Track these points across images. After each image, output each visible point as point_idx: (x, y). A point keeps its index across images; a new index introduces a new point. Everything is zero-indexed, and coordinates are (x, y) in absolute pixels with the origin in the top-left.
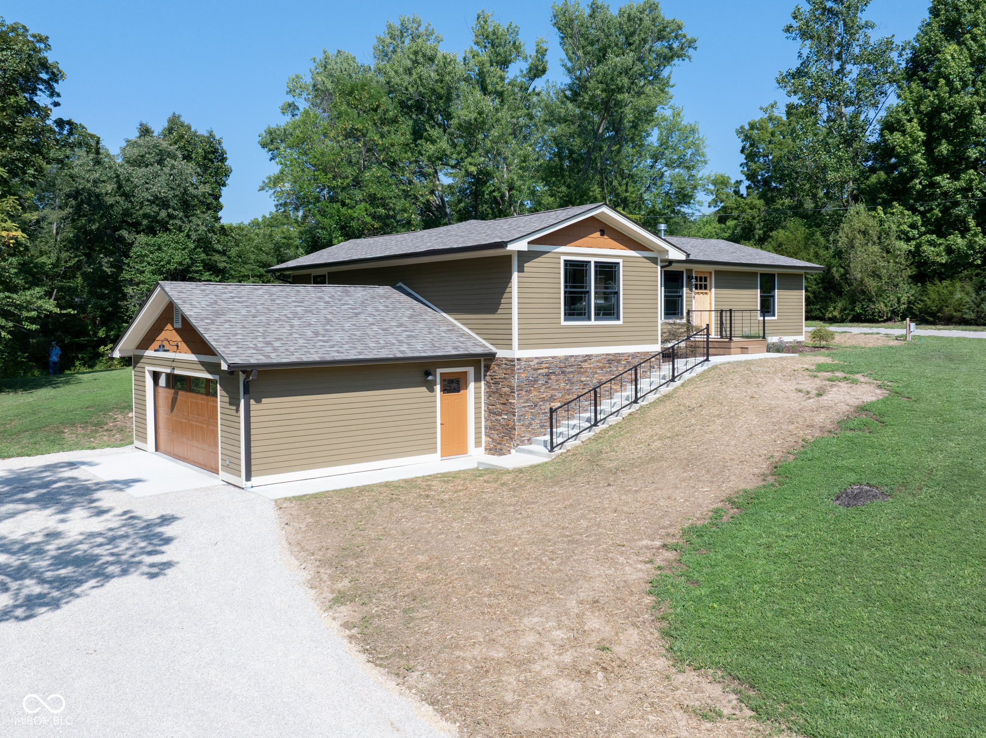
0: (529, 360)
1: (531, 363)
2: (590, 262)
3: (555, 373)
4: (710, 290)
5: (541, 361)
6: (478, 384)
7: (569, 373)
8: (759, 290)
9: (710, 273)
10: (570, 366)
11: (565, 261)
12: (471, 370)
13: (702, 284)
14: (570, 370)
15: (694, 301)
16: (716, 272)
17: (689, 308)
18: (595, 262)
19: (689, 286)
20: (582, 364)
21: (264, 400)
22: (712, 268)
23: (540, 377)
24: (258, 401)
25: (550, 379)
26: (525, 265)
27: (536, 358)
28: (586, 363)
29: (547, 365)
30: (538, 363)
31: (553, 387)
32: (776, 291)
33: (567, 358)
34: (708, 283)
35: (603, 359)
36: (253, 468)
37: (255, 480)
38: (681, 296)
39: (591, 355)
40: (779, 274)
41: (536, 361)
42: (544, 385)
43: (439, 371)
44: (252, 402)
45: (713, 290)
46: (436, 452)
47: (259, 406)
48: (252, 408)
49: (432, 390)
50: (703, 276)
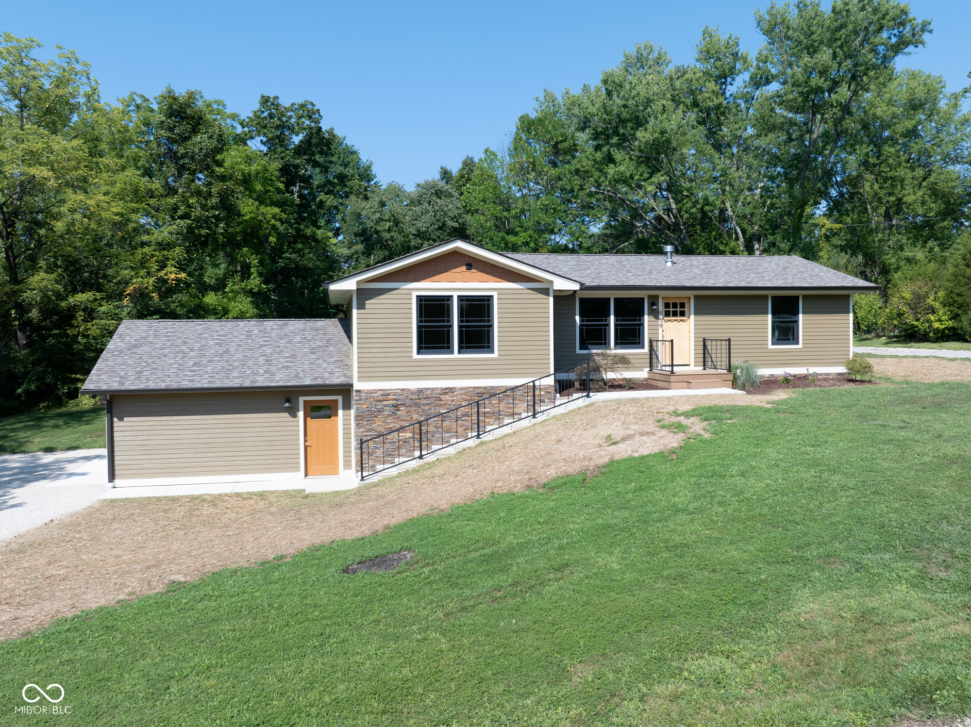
0: (370, 392)
1: (374, 395)
2: (452, 296)
3: (405, 404)
4: (689, 318)
5: (386, 394)
6: (347, 412)
7: (424, 405)
8: (770, 316)
9: (689, 298)
10: (425, 398)
11: (418, 296)
12: (340, 398)
13: (676, 310)
14: (425, 402)
15: (660, 330)
16: (696, 297)
17: (652, 336)
18: (459, 296)
19: (654, 313)
20: (441, 396)
21: (126, 419)
22: (691, 294)
23: (386, 408)
24: (121, 419)
25: (398, 410)
26: (367, 302)
27: (380, 390)
28: (447, 396)
29: (395, 397)
30: (382, 395)
31: (403, 418)
32: (801, 316)
33: (420, 391)
34: (686, 309)
35: (470, 391)
36: (116, 473)
37: (117, 482)
38: (642, 325)
39: (455, 388)
40: (804, 296)
41: (380, 393)
42: (391, 416)
43: (302, 399)
44: (115, 419)
45: (692, 317)
46: (299, 471)
47: (121, 424)
48: (115, 425)
49: (294, 415)
50: (678, 302)
